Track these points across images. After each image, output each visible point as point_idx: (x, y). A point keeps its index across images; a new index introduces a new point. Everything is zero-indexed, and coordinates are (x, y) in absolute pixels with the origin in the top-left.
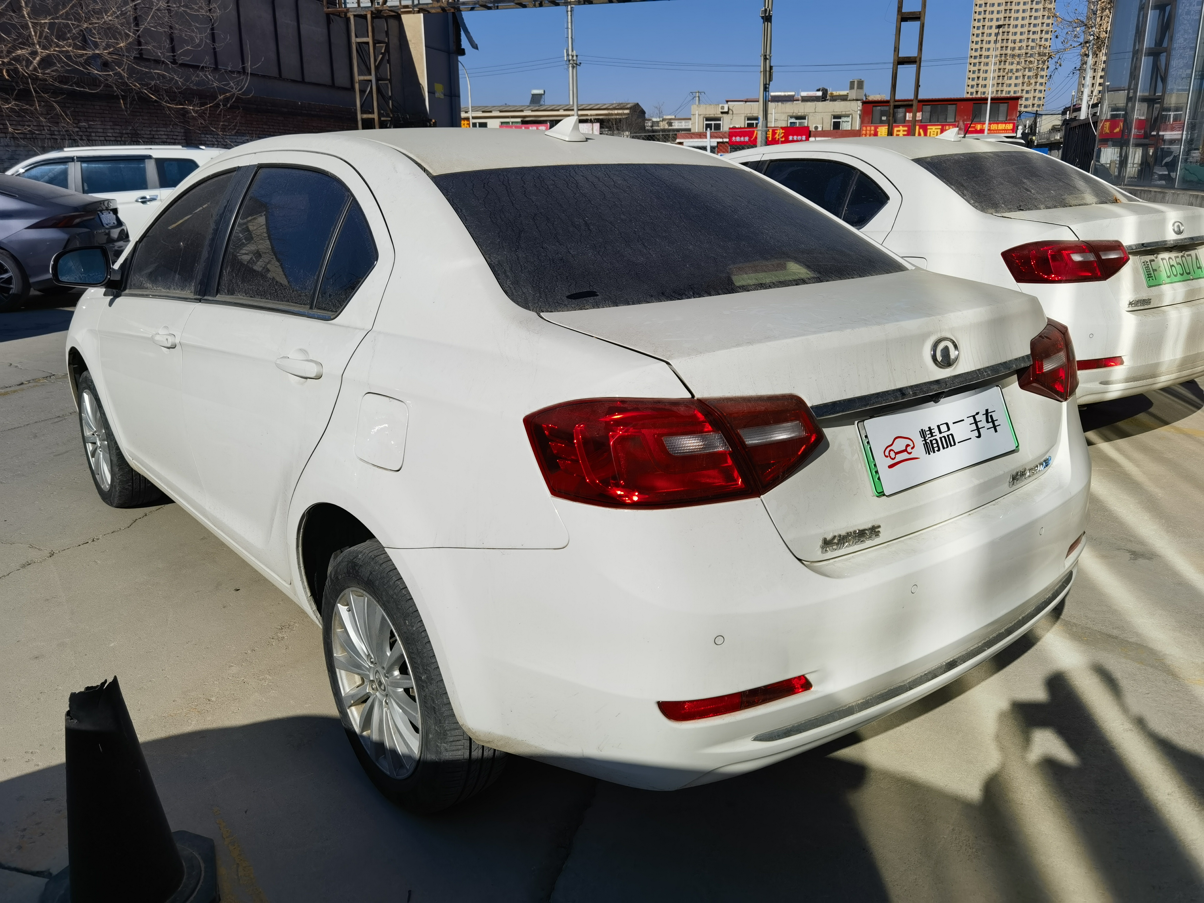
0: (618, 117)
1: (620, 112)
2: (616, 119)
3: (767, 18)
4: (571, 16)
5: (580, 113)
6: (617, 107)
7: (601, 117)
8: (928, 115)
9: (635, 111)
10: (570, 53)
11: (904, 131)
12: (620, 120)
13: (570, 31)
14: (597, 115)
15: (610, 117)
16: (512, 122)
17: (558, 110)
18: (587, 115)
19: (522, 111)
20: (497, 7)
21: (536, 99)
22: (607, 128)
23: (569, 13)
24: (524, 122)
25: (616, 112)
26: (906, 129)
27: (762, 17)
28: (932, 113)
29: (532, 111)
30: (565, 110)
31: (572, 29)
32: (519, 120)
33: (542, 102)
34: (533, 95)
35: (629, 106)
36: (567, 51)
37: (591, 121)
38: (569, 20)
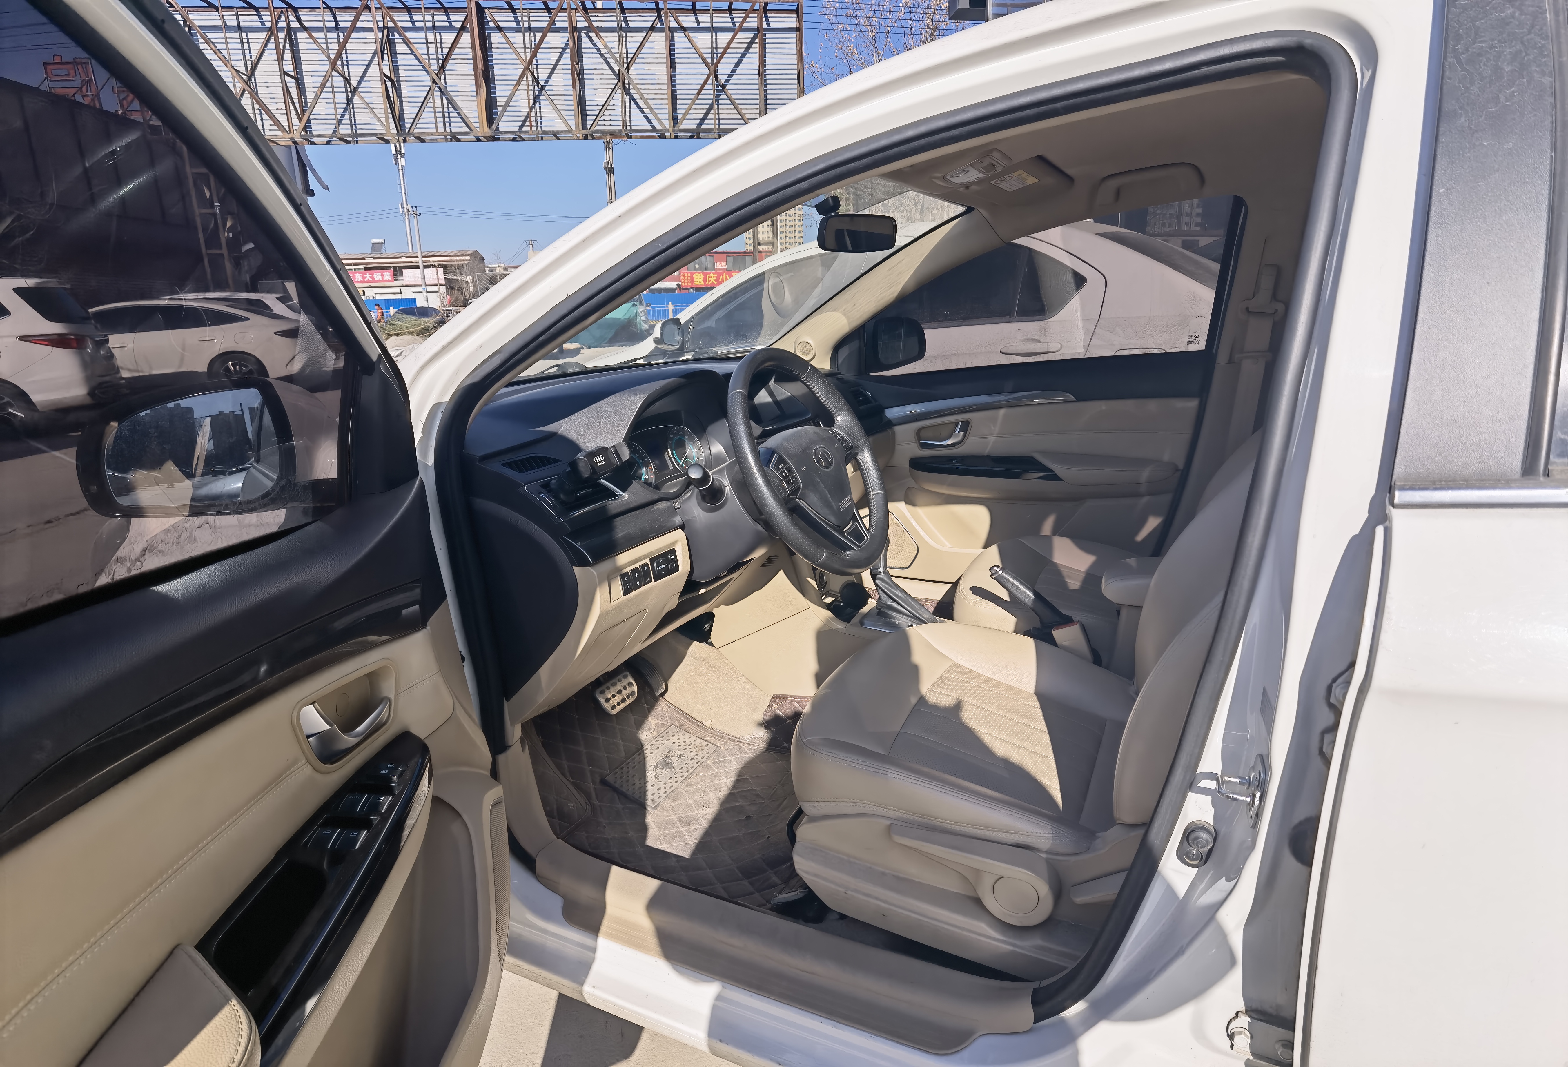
0: (460, 262)
1: (462, 258)
2: (458, 264)
3: (610, 170)
4: (403, 174)
5: (424, 259)
6: (459, 254)
7: (444, 263)
8: (731, 264)
9: (475, 257)
10: (405, 206)
11: (714, 277)
12: (463, 265)
13: (403, 187)
14: (439, 261)
15: (453, 263)
16: (355, 269)
17: (400, 257)
18: (429, 262)
19: (364, 259)
20: (357, 141)
21: (376, 247)
22: (451, 272)
23: (401, 171)
24: (366, 269)
25: (458, 258)
26: (716, 275)
27: (606, 169)
28: (734, 264)
29: (374, 258)
30: (406, 257)
31: (404, 186)
32: (362, 267)
33: (383, 251)
34: (373, 243)
35: (469, 253)
36: (402, 204)
37: (435, 267)
38: (401, 178)
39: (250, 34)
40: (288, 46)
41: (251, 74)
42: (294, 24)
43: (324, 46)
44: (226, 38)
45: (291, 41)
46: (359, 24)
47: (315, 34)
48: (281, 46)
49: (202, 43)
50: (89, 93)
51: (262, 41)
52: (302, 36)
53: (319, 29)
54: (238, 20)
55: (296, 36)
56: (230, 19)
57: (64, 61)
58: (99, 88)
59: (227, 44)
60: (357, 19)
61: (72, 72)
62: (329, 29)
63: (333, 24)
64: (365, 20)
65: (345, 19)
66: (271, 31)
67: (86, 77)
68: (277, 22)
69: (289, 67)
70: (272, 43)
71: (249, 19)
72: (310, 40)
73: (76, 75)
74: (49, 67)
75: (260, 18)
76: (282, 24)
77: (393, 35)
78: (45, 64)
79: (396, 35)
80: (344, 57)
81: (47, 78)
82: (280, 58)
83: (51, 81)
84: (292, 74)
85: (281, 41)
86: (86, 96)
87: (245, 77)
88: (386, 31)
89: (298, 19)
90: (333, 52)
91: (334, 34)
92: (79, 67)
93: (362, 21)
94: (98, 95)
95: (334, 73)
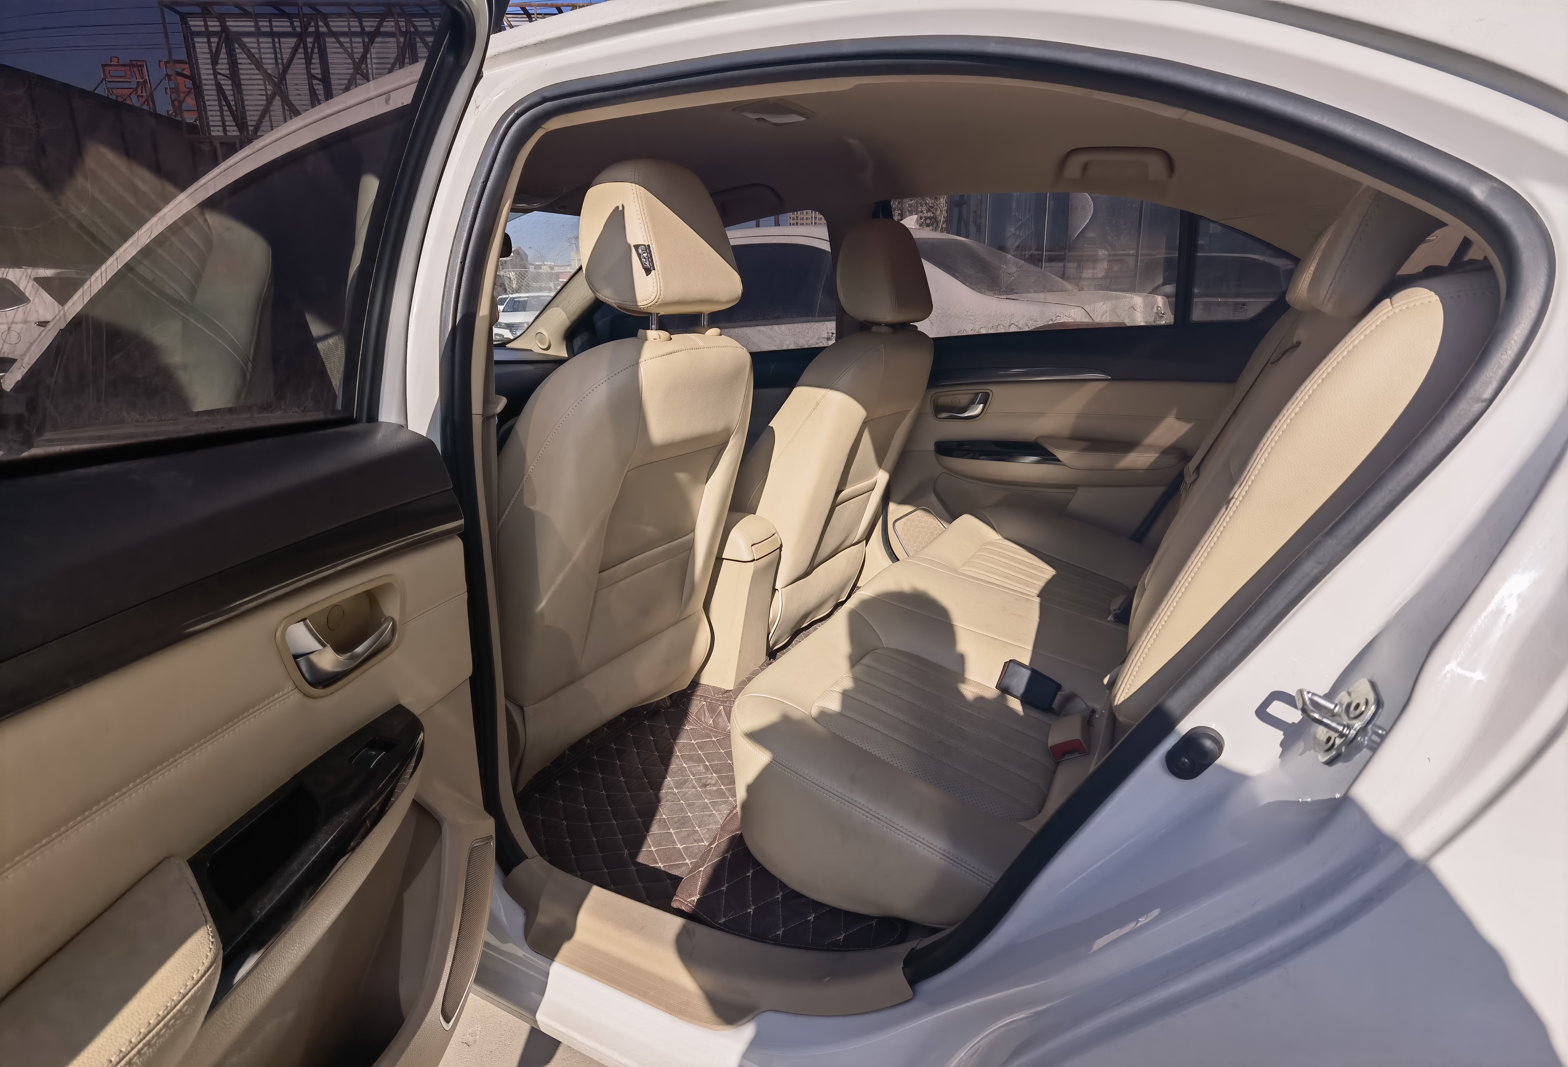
39: (282, 40)
40: (316, 50)
41: (283, 76)
42: (323, 29)
43: (349, 50)
44: (258, 43)
45: (319, 45)
46: (382, 29)
47: (342, 40)
48: (309, 50)
49: (237, 48)
50: (144, 94)
51: (293, 45)
52: (330, 41)
53: (344, 34)
54: (271, 26)
55: (325, 42)
56: (264, 24)
57: (121, 63)
58: (153, 88)
59: (259, 49)
60: (380, 25)
61: (129, 73)
62: (355, 34)
63: (359, 29)
64: (389, 26)
65: (370, 25)
66: (301, 37)
67: (141, 79)
68: (306, 28)
69: (316, 71)
70: (301, 48)
71: (282, 25)
72: (337, 45)
73: (132, 77)
74: (106, 68)
75: (292, 23)
76: (311, 29)
77: (415, 39)
78: (103, 66)
79: (418, 40)
80: (369, 61)
81: (104, 79)
82: (308, 62)
83: (108, 81)
84: (320, 76)
85: (310, 45)
86: (142, 96)
87: (276, 80)
88: (408, 36)
89: (327, 25)
90: (357, 56)
91: (359, 40)
92: (136, 69)
93: (386, 26)
94: (151, 96)
95: (358, 76)
